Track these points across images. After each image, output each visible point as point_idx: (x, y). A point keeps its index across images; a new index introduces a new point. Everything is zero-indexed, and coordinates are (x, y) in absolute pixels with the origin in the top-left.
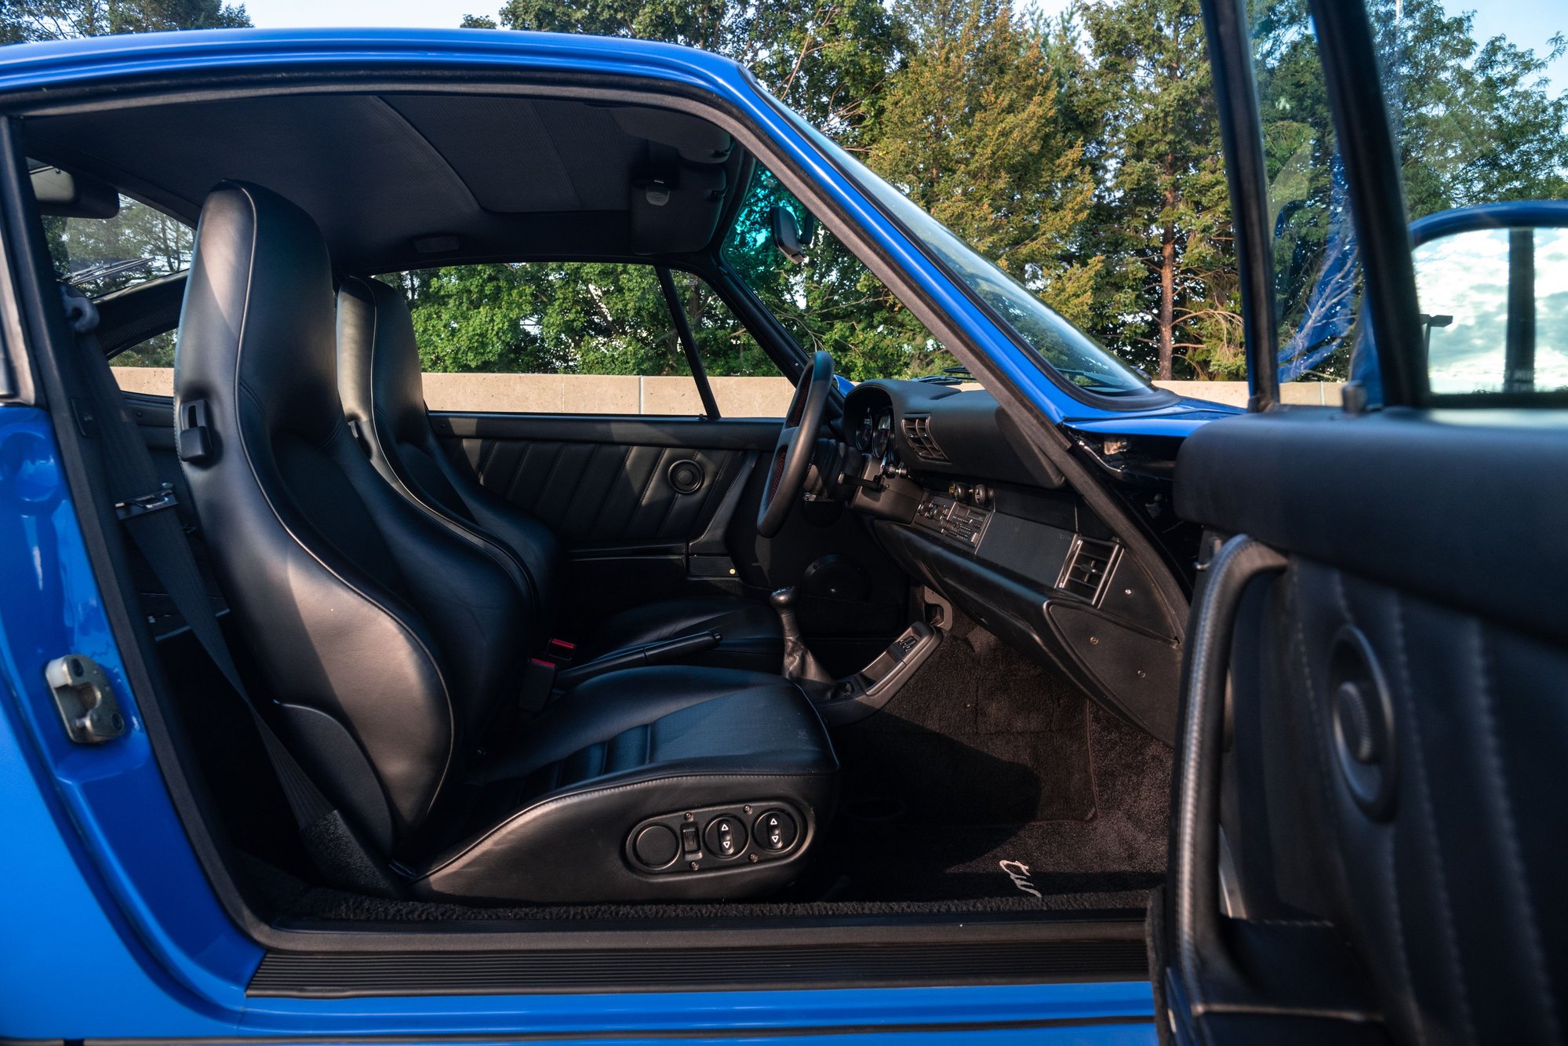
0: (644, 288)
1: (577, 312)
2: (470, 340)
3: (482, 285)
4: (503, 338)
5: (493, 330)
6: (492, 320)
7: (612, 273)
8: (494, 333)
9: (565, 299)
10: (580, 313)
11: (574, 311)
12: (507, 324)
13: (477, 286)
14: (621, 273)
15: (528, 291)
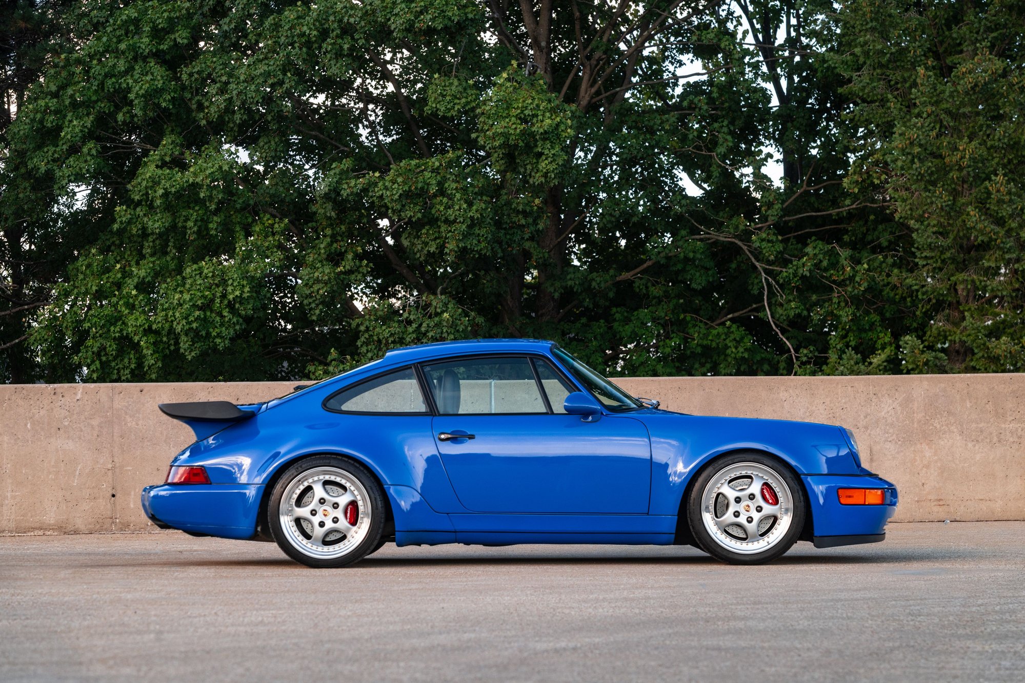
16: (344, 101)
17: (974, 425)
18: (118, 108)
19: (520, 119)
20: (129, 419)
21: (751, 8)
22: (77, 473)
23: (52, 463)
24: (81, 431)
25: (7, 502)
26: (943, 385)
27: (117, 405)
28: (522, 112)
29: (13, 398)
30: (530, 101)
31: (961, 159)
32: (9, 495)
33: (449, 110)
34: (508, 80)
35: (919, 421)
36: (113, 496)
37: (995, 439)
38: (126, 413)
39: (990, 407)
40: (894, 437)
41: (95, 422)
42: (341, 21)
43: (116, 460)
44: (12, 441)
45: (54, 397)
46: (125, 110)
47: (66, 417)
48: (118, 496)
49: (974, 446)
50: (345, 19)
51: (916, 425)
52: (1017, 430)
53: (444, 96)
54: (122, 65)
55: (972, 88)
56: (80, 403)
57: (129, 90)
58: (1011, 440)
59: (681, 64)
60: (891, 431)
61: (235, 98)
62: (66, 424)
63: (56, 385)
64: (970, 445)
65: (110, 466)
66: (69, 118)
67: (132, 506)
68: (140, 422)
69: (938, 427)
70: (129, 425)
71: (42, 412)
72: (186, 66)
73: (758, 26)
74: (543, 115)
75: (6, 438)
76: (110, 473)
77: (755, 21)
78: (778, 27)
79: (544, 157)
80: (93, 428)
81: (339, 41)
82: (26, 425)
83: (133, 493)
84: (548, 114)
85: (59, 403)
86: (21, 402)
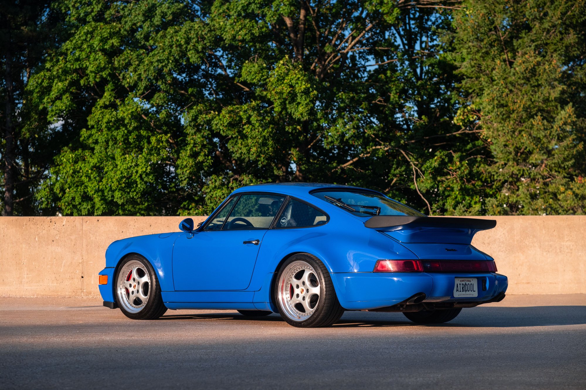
0: (264, 136)
1: (205, 155)
2: (119, 182)
3: (126, 135)
4: (145, 179)
5: (137, 172)
6: (137, 165)
7: (237, 124)
8: (138, 175)
9: (195, 144)
10: (208, 156)
11: (202, 154)
12: (149, 168)
13: (123, 136)
14: (245, 124)
15: (164, 139)
16: (196, 77)
17: (547, 243)
18: (82, 77)
19: (289, 85)
20: (91, 236)
21: (402, 33)
22: (63, 265)
23: (49, 259)
24: (65, 242)
25: (24, 280)
26: (530, 221)
27: (84, 228)
28: (290, 81)
29: (28, 224)
30: (295, 76)
31: (519, 107)
32: (25, 276)
33: (253, 79)
34: (283, 64)
35: (517, 241)
36: (82, 277)
37: (558, 251)
38: (90, 233)
39: (555, 233)
40: (504, 249)
41: (73, 237)
42: (197, 34)
43: (84, 258)
44: (27, 247)
45: (50, 224)
46: (85, 78)
47: (57, 235)
48: (84, 278)
49: (547, 254)
50: (200, 32)
51: (516, 243)
52: (570, 246)
53: (251, 73)
54: (84, 55)
55: (525, 71)
56: (65, 226)
57: (87, 68)
58: (567, 251)
59: (368, 60)
60: (502, 245)
61: (143, 73)
62: (57, 238)
63: (51, 217)
64: (545, 254)
65: (80, 261)
66: (55, 81)
67: (92, 283)
68: (97, 238)
69: (528, 243)
70: (92, 239)
71: (44, 232)
72: (117, 57)
73: (406, 42)
74: (301, 83)
75: (24, 246)
76: (81, 265)
77: (404, 40)
78: (415, 42)
79: (301, 105)
80: (71, 240)
81: (197, 44)
82: (35, 238)
83: (93, 276)
84: (304, 83)
85: (53, 227)
86: (32, 226)
